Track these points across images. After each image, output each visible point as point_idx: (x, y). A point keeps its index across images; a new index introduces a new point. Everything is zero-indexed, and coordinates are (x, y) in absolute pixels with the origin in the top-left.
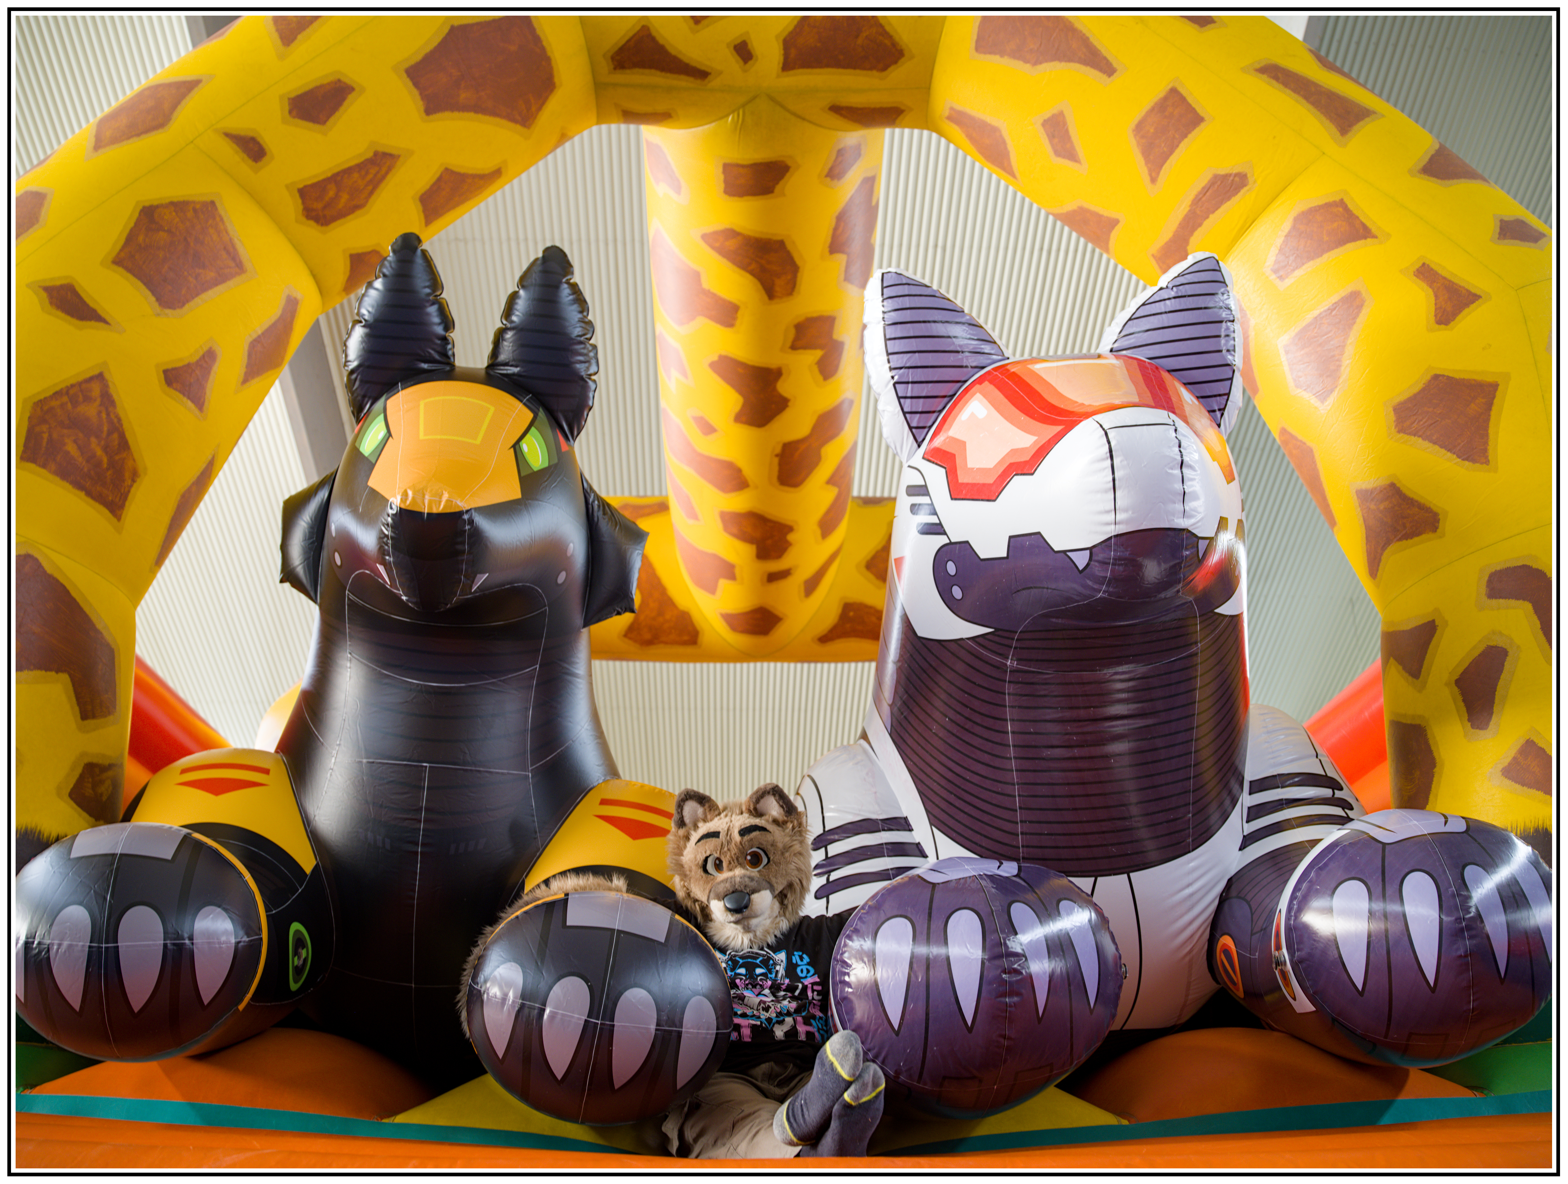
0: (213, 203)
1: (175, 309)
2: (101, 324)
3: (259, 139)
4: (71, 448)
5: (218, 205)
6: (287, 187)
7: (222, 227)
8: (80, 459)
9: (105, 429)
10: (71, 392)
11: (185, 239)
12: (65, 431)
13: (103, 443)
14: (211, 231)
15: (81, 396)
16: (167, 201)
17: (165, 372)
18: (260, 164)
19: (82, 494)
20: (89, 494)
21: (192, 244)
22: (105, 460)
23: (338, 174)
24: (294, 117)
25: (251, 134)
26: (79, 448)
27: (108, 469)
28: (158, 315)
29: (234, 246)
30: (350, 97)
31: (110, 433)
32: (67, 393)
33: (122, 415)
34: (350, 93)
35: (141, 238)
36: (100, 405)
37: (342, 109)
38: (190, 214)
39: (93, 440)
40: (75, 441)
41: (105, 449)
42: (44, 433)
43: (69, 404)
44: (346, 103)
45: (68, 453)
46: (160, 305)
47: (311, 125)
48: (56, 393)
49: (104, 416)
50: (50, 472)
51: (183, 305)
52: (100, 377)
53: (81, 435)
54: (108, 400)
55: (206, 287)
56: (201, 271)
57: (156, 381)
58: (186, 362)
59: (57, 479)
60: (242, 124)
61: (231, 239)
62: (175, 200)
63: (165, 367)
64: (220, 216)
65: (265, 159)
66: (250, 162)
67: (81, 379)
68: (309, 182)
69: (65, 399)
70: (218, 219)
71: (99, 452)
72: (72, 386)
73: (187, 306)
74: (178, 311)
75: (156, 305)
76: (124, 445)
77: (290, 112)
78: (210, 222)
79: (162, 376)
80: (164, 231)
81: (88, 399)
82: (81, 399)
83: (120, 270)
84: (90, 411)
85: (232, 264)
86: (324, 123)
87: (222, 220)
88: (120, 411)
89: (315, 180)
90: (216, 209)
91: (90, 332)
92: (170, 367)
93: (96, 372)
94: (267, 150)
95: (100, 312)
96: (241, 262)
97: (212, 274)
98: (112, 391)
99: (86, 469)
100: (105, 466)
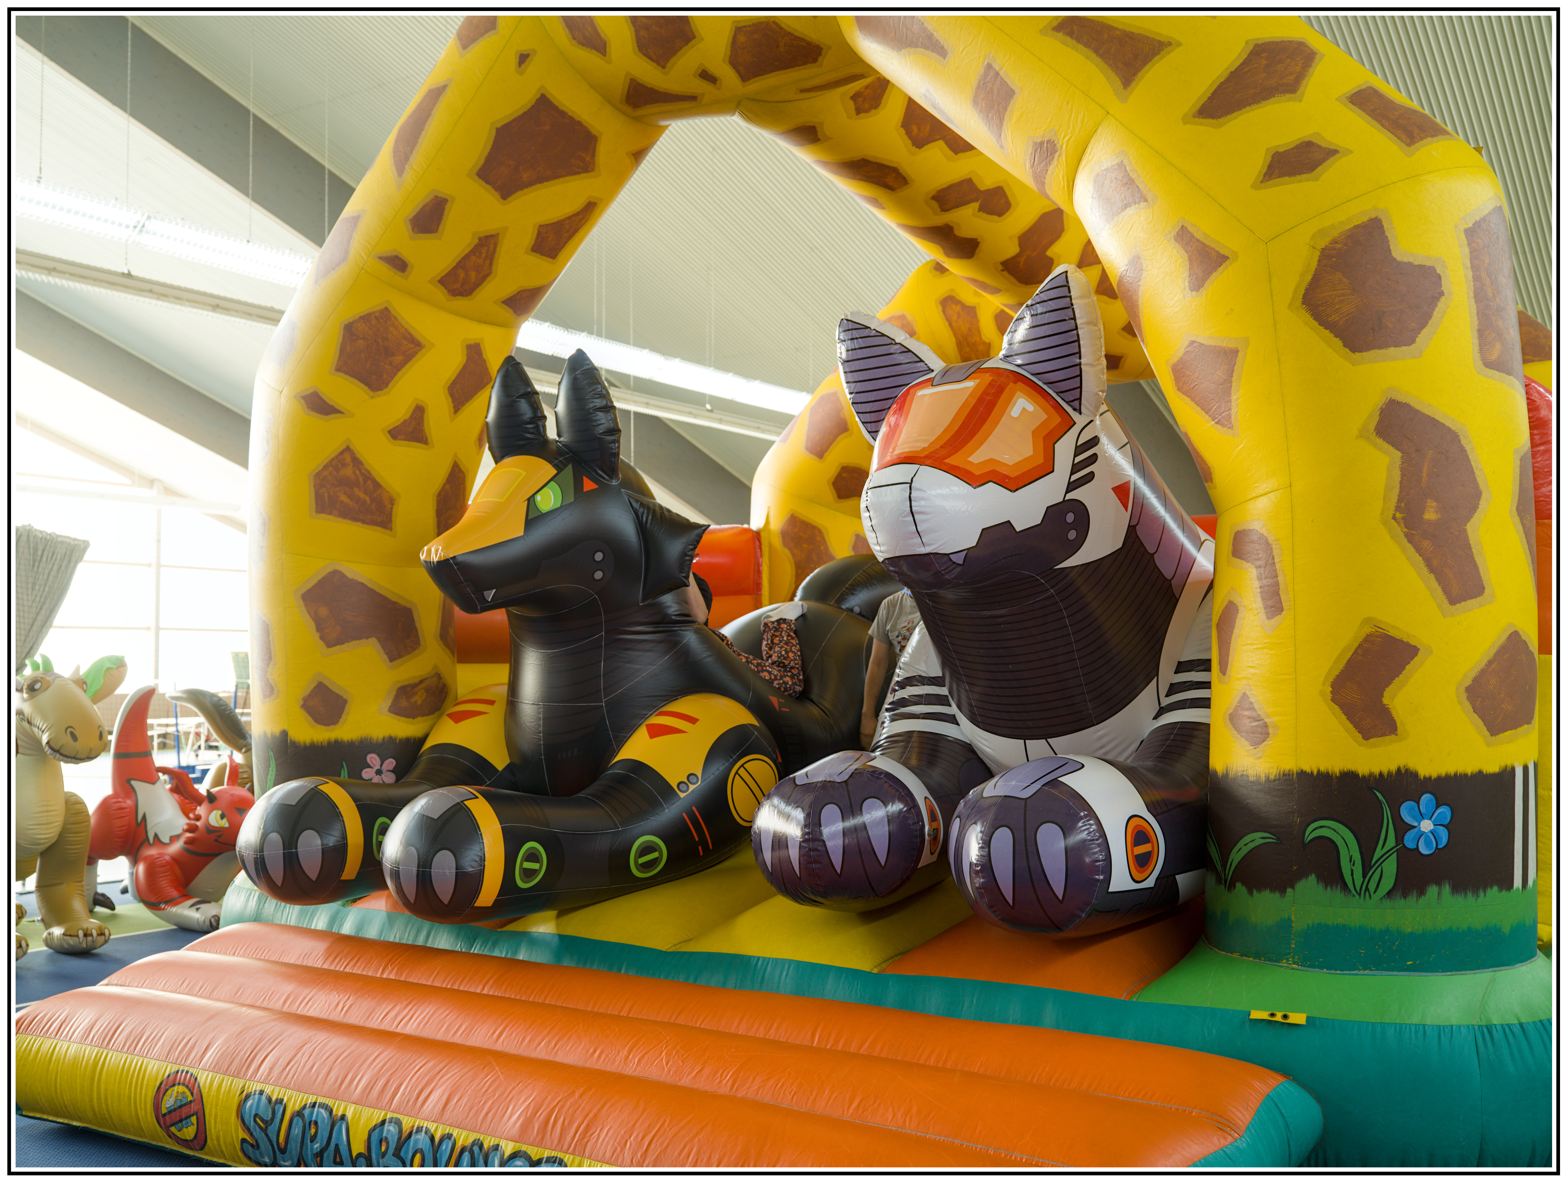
0: (386, 308)
1: (383, 390)
2: (339, 415)
3: (400, 256)
4: (344, 498)
5: (390, 308)
6: (430, 282)
7: (397, 324)
8: (352, 503)
9: (361, 480)
10: (333, 463)
11: (376, 340)
12: (337, 489)
13: (363, 489)
14: (391, 329)
15: (340, 464)
16: (358, 317)
17: (389, 432)
18: (406, 273)
19: (360, 524)
20: (364, 522)
21: (381, 342)
22: (368, 499)
23: (460, 262)
24: (417, 234)
25: (394, 254)
26: (349, 496)
27: (372, 504)
28: (372, 397)
29: (409, 334)
30: (447, 207)
31: (365, 482)
32: (331, 464)
33: (369, 468)
34: (446, 204)
35: (348, 348)
36: (353, 467)
37: (444, 217)
38: (374, 322)
39: (356, 490)
40: (345, 493)
41: (365, 492)
42: (326, 493)
43: (334, 472)
44: (446, 212)
45: (342, 502)
46: (372, 390)
47: (428, 235)
48: (325, 467)
50: (335, 516)
51: (387, 385)
53: (347, 488)
54: (357, 462)
55: (398, 368)
56: (392, 358)
57: (385, 439)
58: (402, 420)
59: (341, 519)
60: (387, 249)
61: (406, 330)
62: (362, 315)
63: (389, 429)
64: (394, 316)
65: (409, 268)
66: (400, 273)
67: (336, 453)
68: (443, 274)
69: (331, 469)
70: (393, 319)
71: (362, 496)
72: (333, 459)
73: (390, 385)
74: (385, 390)
75: (369, 391)
76: (377, 485)
77: (413, 230)
78: (388, 322)
79: (388, 435)
80: (361, 339)
81: (344, 465)
82: (340, 466)
83: (341, 374)
84: (348, 472)
85: (412, 346)
87: (396, 318)
88: (367, 466)
89: (446, 272)
90: (390, 312)
91: (334, 421)
92: (391, 428)
93: (344, 447)
94: (408, 262)
95: (336, 407)
96: (419, 342)
98: (358, 455)
99: (357, 508)
100: (369, 502)
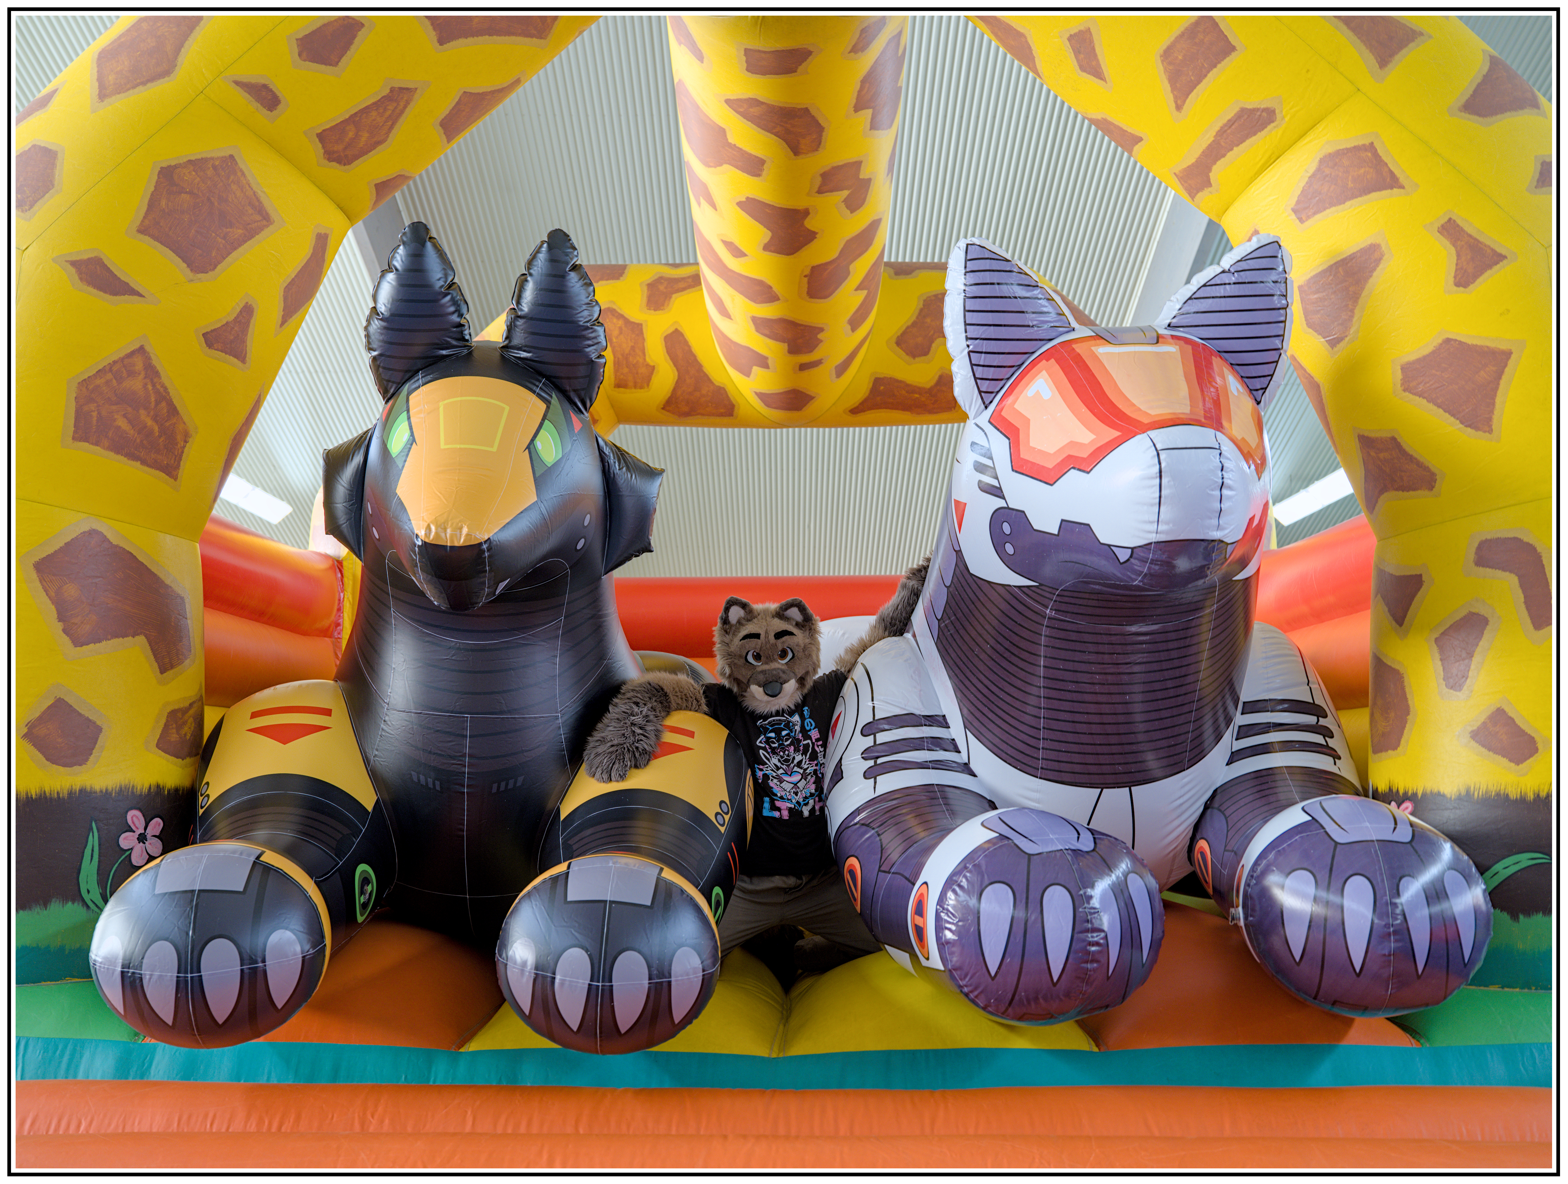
0: (231, 157)
1: (207, 272)
2: (134, 297)
3: (271, 87)
4: (122, 423)
5: (237, 159)
6: (305, 133)
7: (244, 182)
8: (132, 432)
9: (153, 400)
10: (115, 369)
11: (209, 199)
12: (114, 407)
13: (152, 413)
14: (234, 187)
15: (124, 371)
16: (185, 160)
17: (204, 335)
18: (275, 112)
19: (138, 464)
20: (144, 462)
21: (216, 204)
22: (156, 428)
23: (355, 115)
24: (305, 60)
25: (263, 81)
26: (130, 421)
27: (160, 436)
28: (190, 281)
29: (258, 200)
30: (361, 34)
31: (157, 403)
32: (110, 370)
33: (167, 384)
34: (360, 30)
35: (163, 203)
36: (145, 378)
37: (353, 48)
38: (210, 172)
39: (142, 412)
40: (125, 416)
41: (155, 419)
42: (94, 411)
43: (114, 381)
44: (357, 41)
45: (120, 427)
46: (191, 270)
47: (323, 67)
48: (99, 372)
49: (150, 387)
50: (104, 448)
51: (216, 266)
52: (141, 350)
53: (129, 409)
54: (152, 372)
55: (234, 245)
56: (228, 230)
57: (197, 345)
58: (224, 322)
59: (112, 454)
60: (251, 71)
61: (254, 192)
62: (193, 158)
63: (205, 331)
64: (241, 171)
65: (280, 107)
66: (265, 111)
67: (122, 355)
68: (328, 126)
69: (109, 376)
70: (239, 174)
71: (150, 422)
72: (115, 362)
73: (218, 268)
74: (211, 273)
75: (188, 271)
76: (173, 411)
77: (299, 54)
78: (232, 177)
79: (202, 339)
80: (186, 193)
81: (132, 374)
82: (125, 374)
83: (147, 238)
84: (136, 384)
85: (258, 218)
86: (336, 64)
87: (243, 174)
88: (164, 380)
89: (333, 124)
90: (237, 163)
91: (125, 306)
92: (209, 329)
93: (137, 346)
94: (281, 97)
95: (132, 285)
96: (267, 214)
97: (240, 231)
98: (155, 362)
99: (138, 441)
100: (157, 434)
